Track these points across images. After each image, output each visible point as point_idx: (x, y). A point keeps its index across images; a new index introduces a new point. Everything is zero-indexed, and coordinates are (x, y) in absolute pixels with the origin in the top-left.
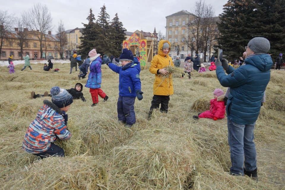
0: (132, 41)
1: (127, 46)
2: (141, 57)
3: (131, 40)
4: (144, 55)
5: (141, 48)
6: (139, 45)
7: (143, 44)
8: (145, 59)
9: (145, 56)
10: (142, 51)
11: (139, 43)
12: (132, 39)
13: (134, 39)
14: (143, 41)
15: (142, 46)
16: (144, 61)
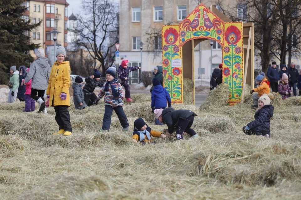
0: (194, 27)
1: (176, 40)
2: (227, 69)
3: (190, 24)
4: (237, 64)
5: (226, 44)
6: (219, 38)
7: (232, 36)
8: (241, 76)
9: (239, 68)
10: (230, 53)
11: (219, 32)
12: (194, 20)
13: (202, 21)
14: (232, 26)
15: (227, 40)
16: (237, 82)
